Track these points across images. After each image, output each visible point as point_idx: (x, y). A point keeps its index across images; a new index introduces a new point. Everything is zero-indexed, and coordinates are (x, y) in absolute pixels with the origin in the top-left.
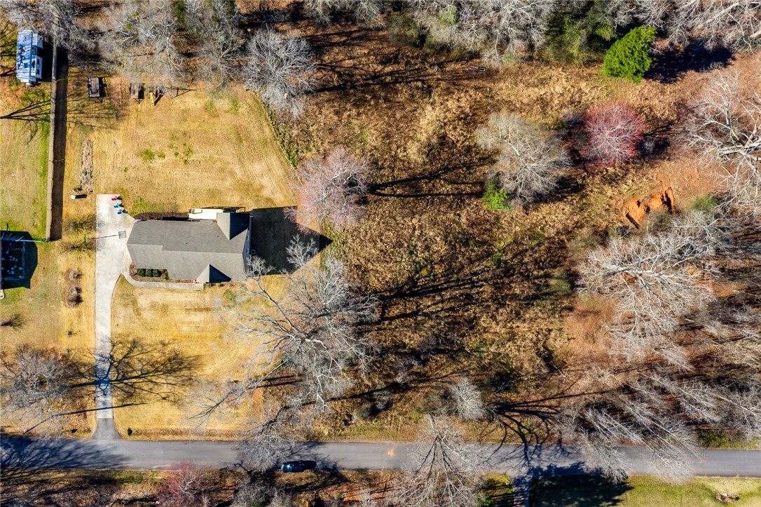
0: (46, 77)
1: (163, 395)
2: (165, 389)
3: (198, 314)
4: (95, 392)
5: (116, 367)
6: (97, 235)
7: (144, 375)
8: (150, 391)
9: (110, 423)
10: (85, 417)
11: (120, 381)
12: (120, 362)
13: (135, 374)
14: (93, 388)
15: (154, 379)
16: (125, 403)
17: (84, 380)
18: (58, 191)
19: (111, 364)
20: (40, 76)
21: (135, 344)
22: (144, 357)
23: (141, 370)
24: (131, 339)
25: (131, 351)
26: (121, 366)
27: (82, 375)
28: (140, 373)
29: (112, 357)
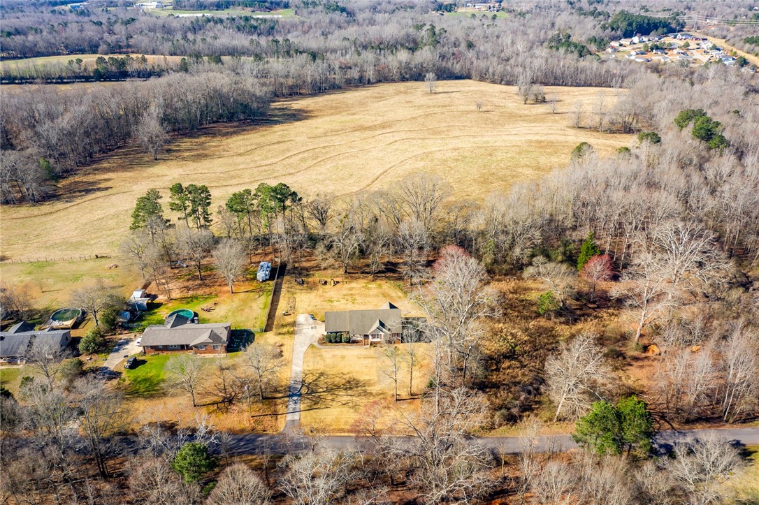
0: (272, 277)
1: (344, 403)
2: (345, 399)
3: (367, 360)
4: (289, 401)
5: (307, 387)
6: (296, 329)
7: (328, 390)
8: (333, 400)
9: (296, 423)
10: (277, 419)
11: (310, 394)
12: (310, 383)
13: (321, 390)
14: (286, 399)
15: (336, 393)
16: (313, 407)
17: (280, 395)
18: (272, 313)
19: (303, 385)
20: (268, 277)
21: (322, 374)
22: (329, 380)
23: (327, 388)
24: (319, 372)
25: (319, 377)
26: (311, 386)
27: (280, 392)
28: (325, 389)
29: (303, 381)
